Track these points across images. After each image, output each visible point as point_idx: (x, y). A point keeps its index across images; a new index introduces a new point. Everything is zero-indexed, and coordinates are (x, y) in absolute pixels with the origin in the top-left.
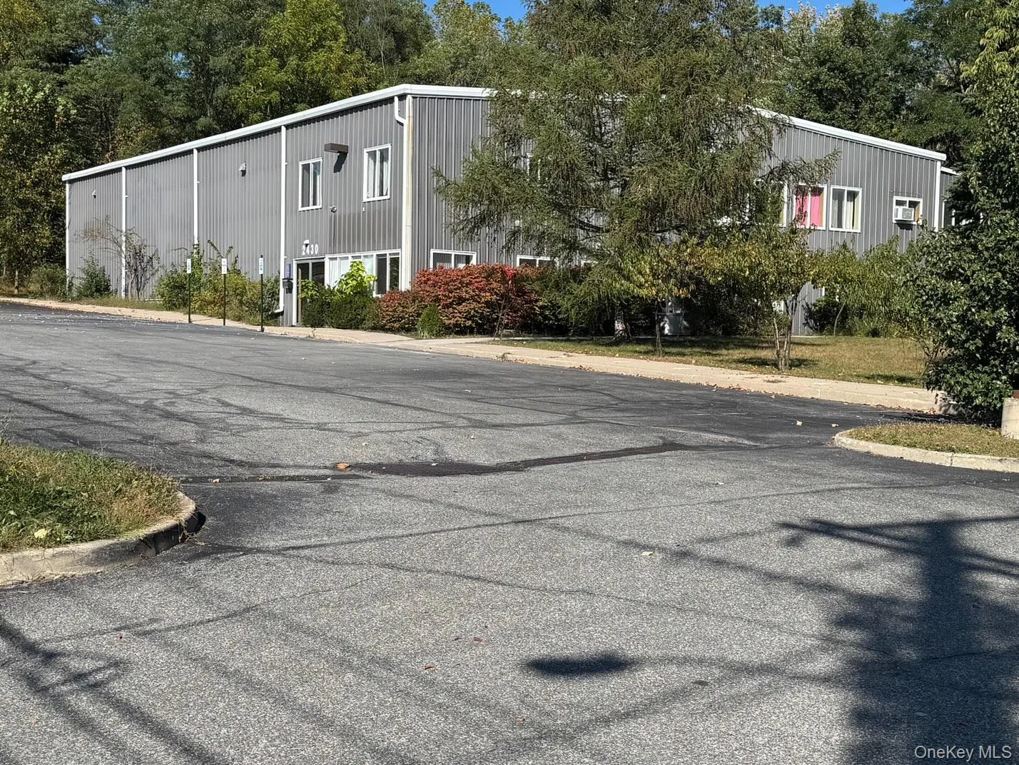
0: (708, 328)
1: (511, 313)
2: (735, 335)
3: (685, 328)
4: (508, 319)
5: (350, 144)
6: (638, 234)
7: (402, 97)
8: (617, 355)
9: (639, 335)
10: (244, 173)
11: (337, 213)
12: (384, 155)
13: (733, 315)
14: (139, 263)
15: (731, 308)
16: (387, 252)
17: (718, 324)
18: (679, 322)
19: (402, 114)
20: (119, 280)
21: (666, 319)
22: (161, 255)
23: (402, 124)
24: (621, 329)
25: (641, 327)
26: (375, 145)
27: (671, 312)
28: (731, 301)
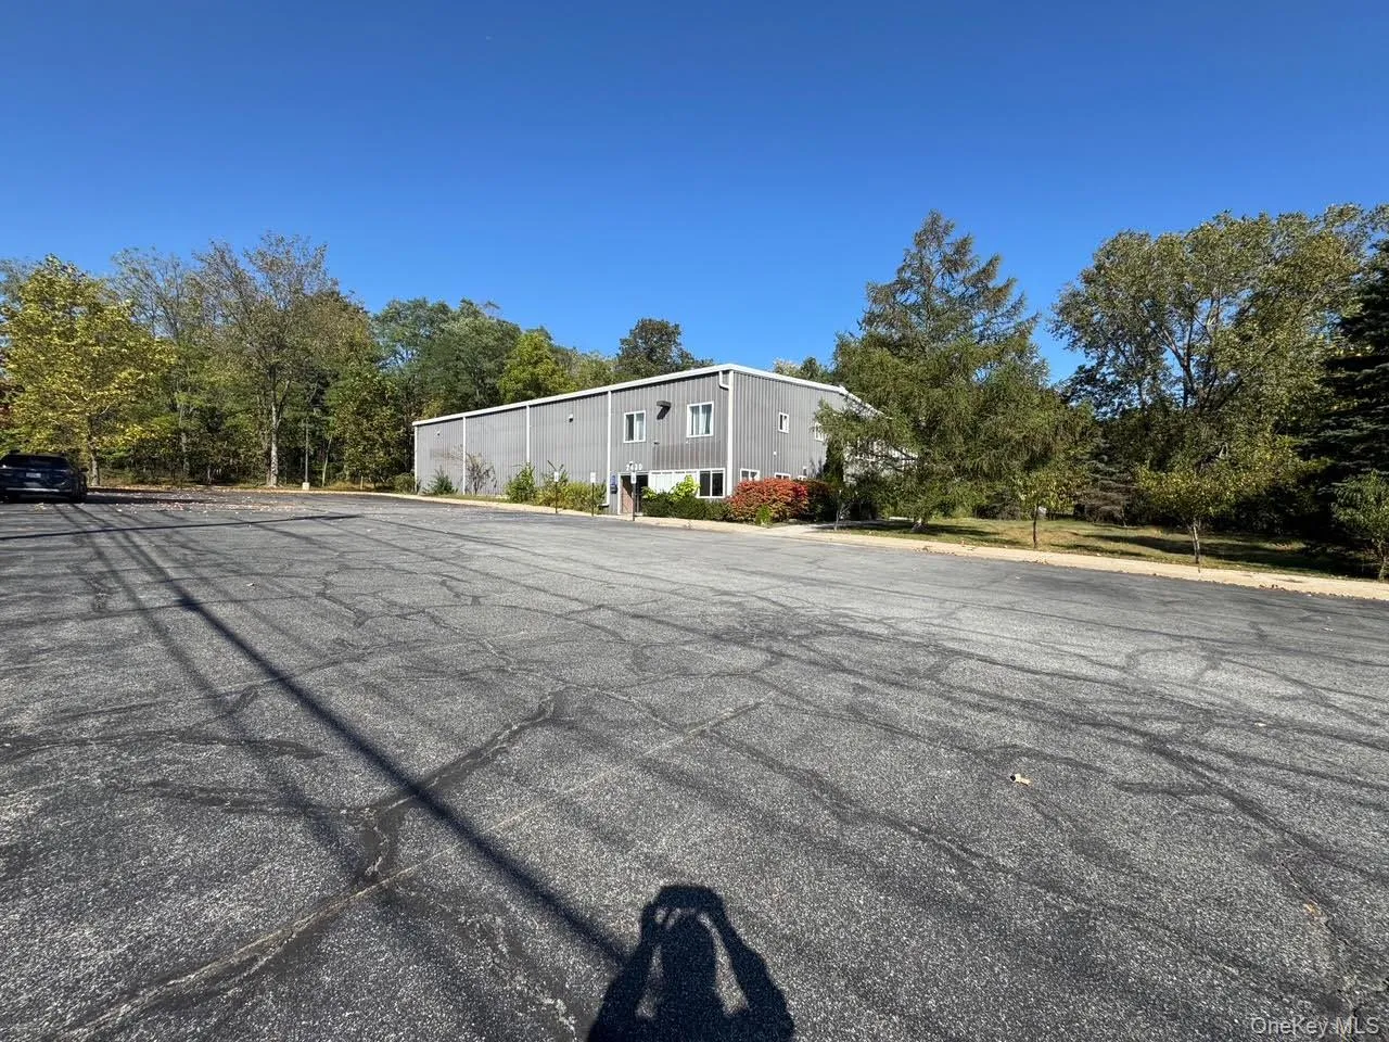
5: (673, 400)
7: (726, 372)
10: (571, 420)
11: (661, 445)
12: (707, 409)
14: (477, 474)
16: (711, 469)
19: (726, 382)
20: (459, 483)
22: (496, 469)
23: (727, 389)
26: (699, 402)
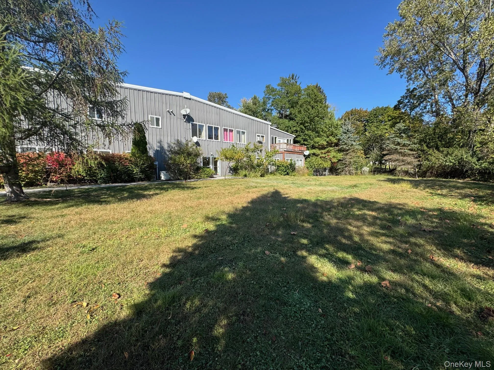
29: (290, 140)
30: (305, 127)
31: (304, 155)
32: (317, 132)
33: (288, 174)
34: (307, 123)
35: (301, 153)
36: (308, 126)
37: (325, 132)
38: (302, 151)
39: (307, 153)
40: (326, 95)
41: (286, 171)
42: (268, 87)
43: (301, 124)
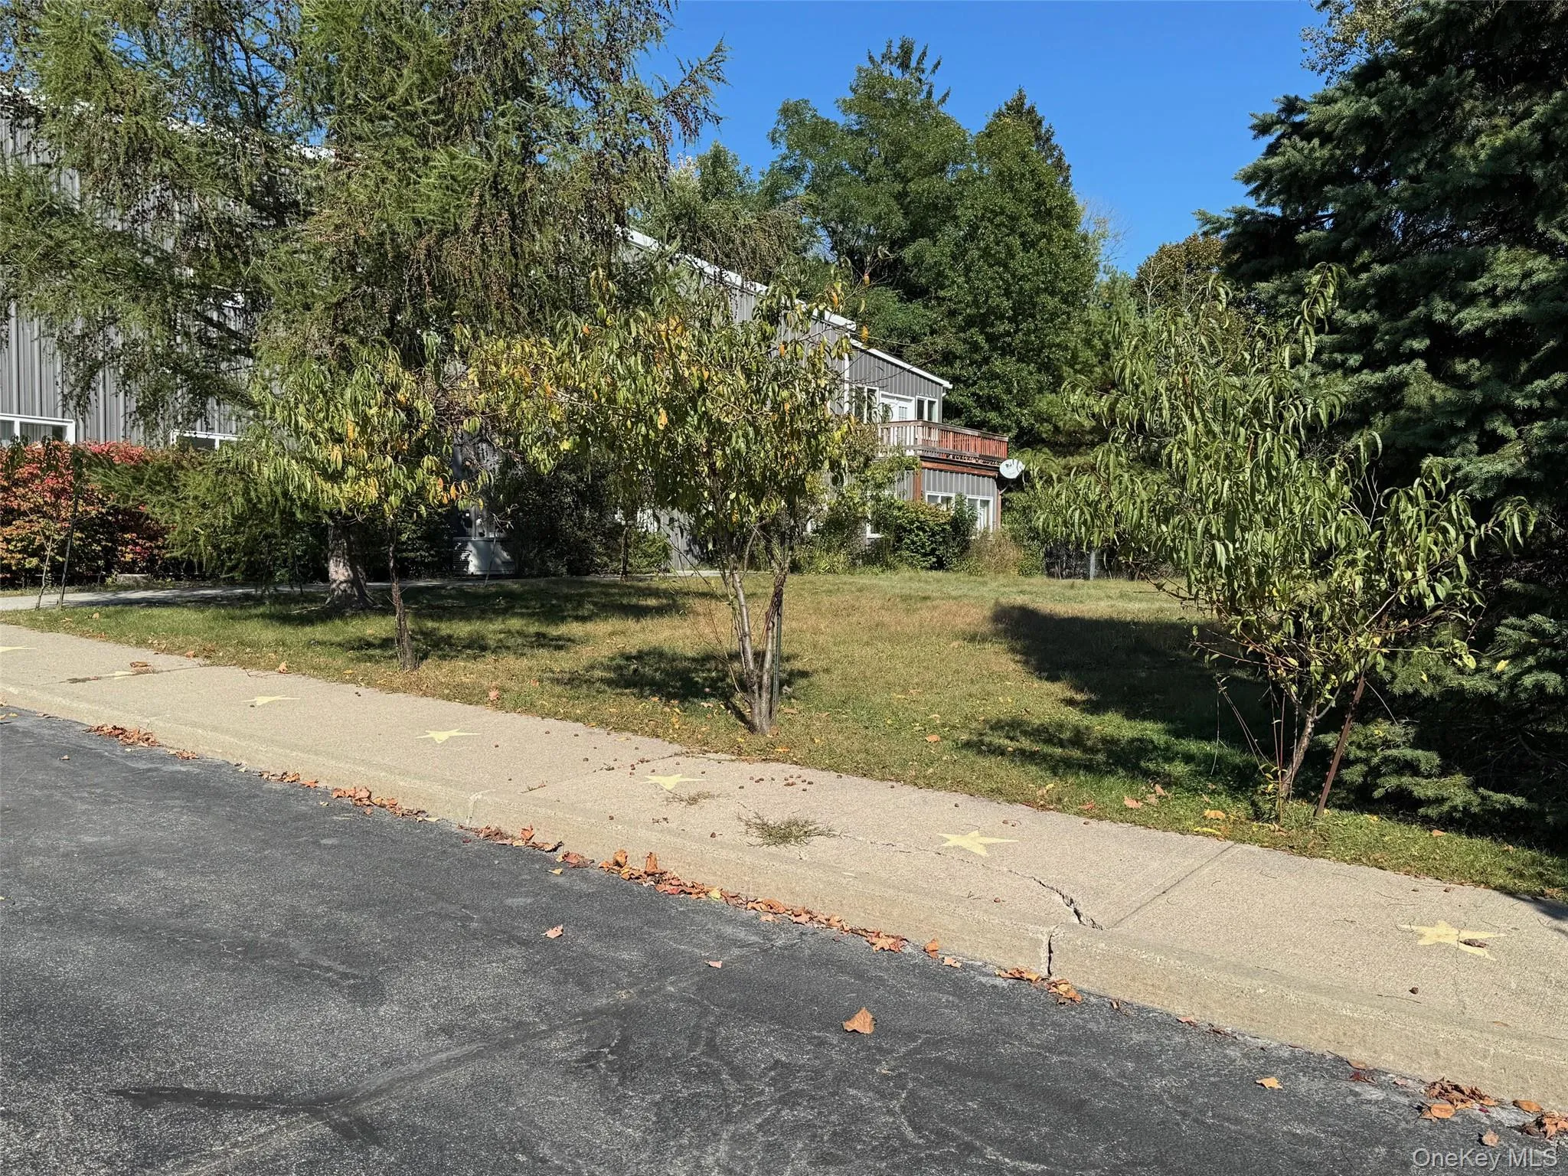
0: (544, 562)
1: (140, 541)
2: (588, 574)
3: (505, 563)
4: (135, 553)
6: (338, 340)
8: (283, 666)
9: (419, 577)
13: (585, 541)
15: (580, 529)
17: (559, 556)
18: (495, 554)
21: (470, 547)
24: (342, 578)
25: (422, 563)
27: (482, 535)
28: (581, 518)
29: (931, 403)
30: (991, 339)
31: (1002, 482)
32: (1046, 367)
33: (940, 565)
34: (1001, 317)
35: (987, 467)
36: (1008, 334)
37: (1087, 369)
38: (992, 459)
39: (1011, 469)
40: (1066, 161)
41: (933, 550)
42: (790, 112)
43: (970, 322)
